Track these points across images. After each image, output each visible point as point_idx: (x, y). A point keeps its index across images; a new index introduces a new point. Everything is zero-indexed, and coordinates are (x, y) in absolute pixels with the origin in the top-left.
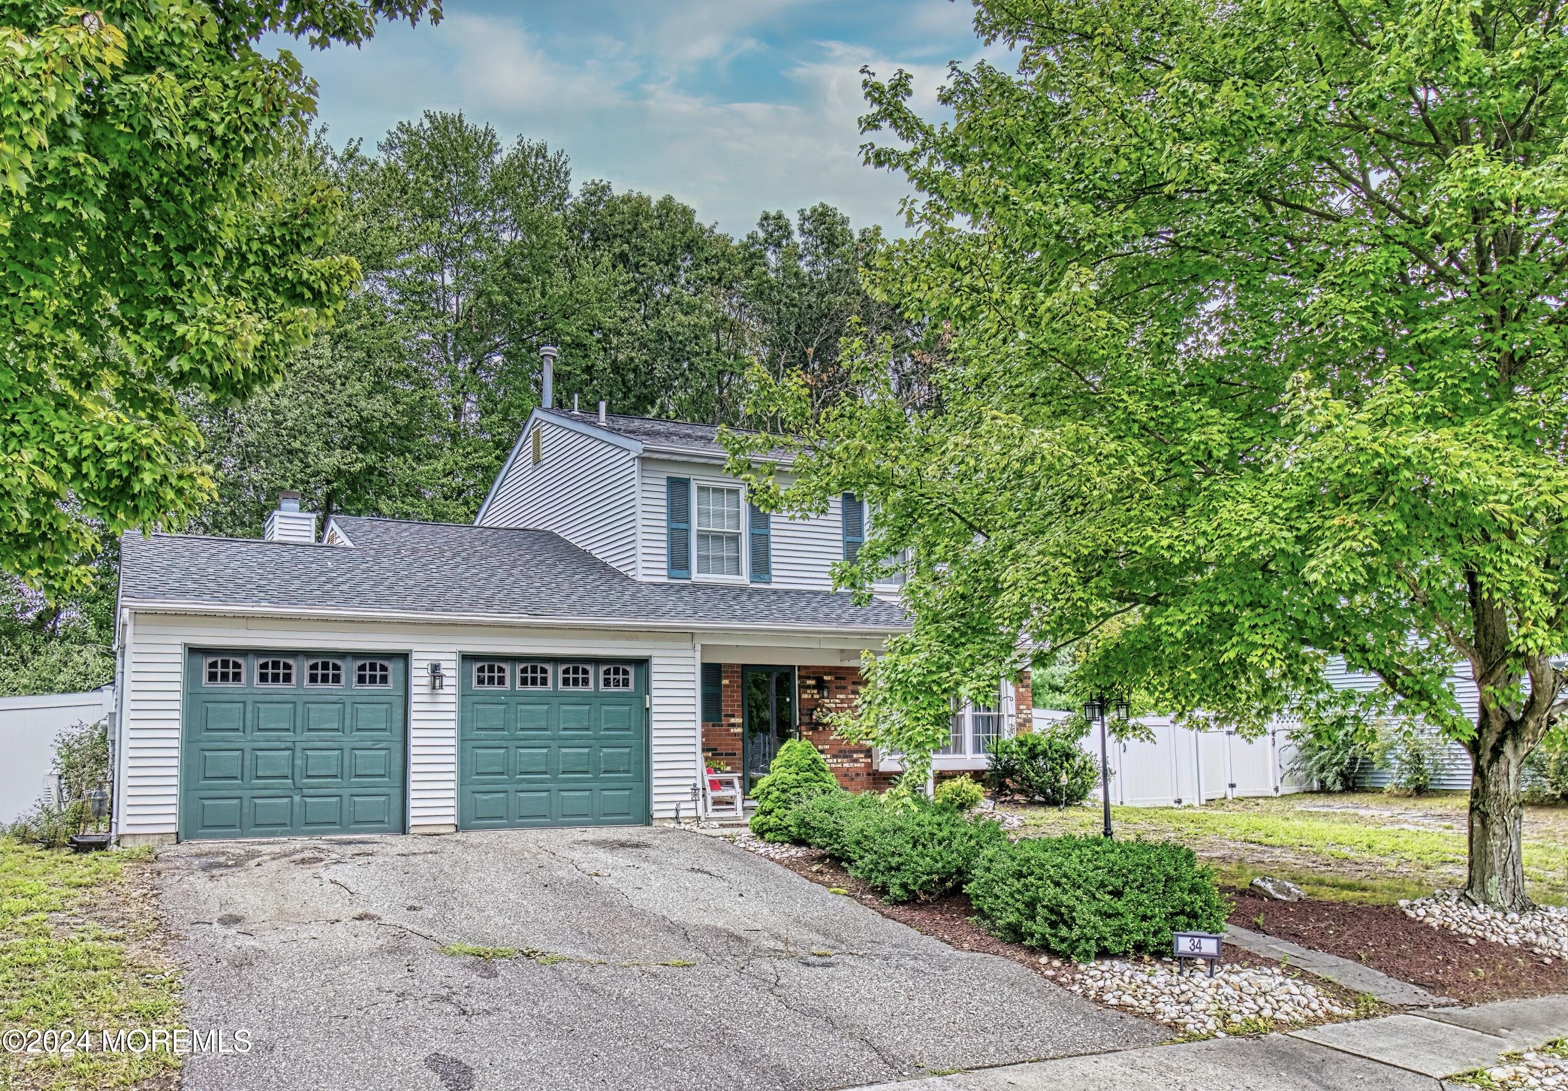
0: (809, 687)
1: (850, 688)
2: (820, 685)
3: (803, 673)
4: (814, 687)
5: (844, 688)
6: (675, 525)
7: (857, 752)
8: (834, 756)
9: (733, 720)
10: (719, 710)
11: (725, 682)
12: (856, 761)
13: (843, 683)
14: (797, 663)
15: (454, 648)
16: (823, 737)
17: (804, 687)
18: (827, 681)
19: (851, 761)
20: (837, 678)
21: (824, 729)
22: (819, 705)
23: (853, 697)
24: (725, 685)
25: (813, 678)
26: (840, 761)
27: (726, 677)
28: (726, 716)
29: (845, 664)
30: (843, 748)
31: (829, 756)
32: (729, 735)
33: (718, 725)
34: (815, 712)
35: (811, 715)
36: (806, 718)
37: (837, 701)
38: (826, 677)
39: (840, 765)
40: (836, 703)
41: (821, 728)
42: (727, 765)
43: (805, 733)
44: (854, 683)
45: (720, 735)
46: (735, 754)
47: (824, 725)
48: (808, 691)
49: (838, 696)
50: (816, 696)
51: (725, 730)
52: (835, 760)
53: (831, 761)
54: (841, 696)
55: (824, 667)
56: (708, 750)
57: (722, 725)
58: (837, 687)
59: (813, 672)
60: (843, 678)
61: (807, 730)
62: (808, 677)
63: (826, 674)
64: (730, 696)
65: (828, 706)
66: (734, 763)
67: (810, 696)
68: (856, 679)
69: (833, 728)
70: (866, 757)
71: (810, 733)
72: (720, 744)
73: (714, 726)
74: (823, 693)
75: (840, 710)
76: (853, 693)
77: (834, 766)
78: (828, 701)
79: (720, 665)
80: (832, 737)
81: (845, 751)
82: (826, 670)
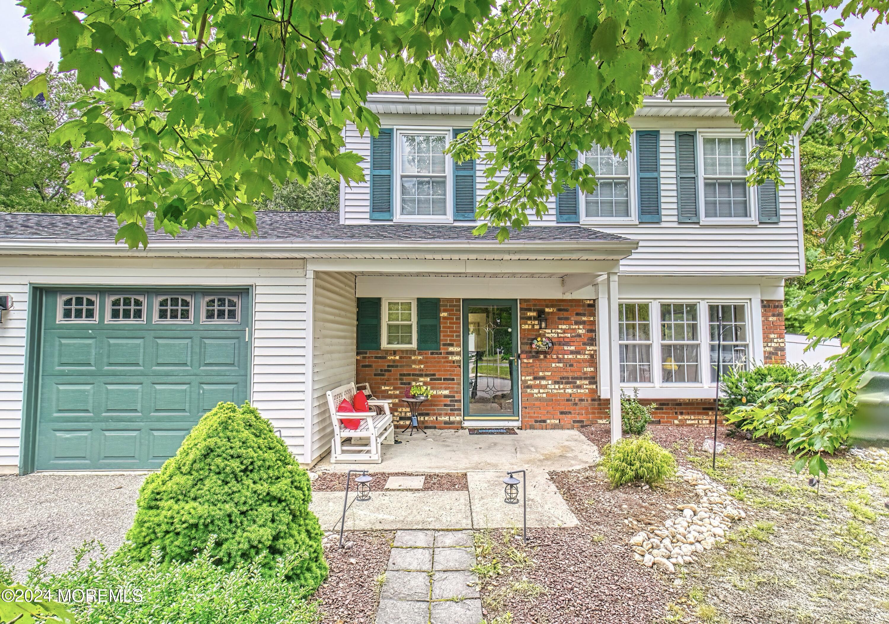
0: (530, 318)
1: (573, 318)
2: (541, 316)
3: (525, 306)
4: (535, 318)
5: (567, 319)
6: (377, 172)
7: (581, 378)
8: (556, 383)
9: (451, 349)
10: (437, 341)
11: (444, 314)
12: (579, 387)
13: (565, 314)
14: (518, 297)
15: (26, 280)
16: (544, 364)
17: (526, 319)
18: (549, 313)
19: (574, 387)
20: (559, 310)
21: (545, 357)
22: (540, 335)
23: (577, 327)
24: (444, 318)
25: (534, 311)
26: (561, 386)
27: (445, 311)
28: (444, 345)
29: (568, 296)
30: (565, 374)
31: (550, 382)
32: (447, 362)
33: (437, 353)
34: (535, 342)
35: (531, 344)
36: (527, 348)
37: (559, 331)
38: (547, 310)
39: (562, 391)
40: (558, 333)
41: (542, 356)
42: (446, 389)
43: (525, 361)
44: (577, 314)
45: (439, 362)
46: (453, 380)
47: (545, 353)
48: (529, 322)
49: (560, 327)
50: (536, 327)
51: (443, 358)
52: (557, 386)
53: (553, 387)
54: (564, 327)
55: (545, 300)
56: (426, 375)
57: (441, 353)
58: (559, 319)
59: (535, 305)
60: (567, 310)
61: (528, 358)
62: (530, 310)
63: (547, 307)
64: (449, 327)
65: (549, 335)
66: (453, 388)
67: (530, 327)
68: (581, 310)
69: (555, 357)
70: (590, 383)
71: (531, 361)
72: (439, 371)
73: (432, 354)
74: (543, 325)
75: (562, 340)
76: (577, 323)
77: (555, 391)
78: (549, 331)
79: (439, 300)
80: (553, 365)
81: (568, 378)
82: (548, 303)
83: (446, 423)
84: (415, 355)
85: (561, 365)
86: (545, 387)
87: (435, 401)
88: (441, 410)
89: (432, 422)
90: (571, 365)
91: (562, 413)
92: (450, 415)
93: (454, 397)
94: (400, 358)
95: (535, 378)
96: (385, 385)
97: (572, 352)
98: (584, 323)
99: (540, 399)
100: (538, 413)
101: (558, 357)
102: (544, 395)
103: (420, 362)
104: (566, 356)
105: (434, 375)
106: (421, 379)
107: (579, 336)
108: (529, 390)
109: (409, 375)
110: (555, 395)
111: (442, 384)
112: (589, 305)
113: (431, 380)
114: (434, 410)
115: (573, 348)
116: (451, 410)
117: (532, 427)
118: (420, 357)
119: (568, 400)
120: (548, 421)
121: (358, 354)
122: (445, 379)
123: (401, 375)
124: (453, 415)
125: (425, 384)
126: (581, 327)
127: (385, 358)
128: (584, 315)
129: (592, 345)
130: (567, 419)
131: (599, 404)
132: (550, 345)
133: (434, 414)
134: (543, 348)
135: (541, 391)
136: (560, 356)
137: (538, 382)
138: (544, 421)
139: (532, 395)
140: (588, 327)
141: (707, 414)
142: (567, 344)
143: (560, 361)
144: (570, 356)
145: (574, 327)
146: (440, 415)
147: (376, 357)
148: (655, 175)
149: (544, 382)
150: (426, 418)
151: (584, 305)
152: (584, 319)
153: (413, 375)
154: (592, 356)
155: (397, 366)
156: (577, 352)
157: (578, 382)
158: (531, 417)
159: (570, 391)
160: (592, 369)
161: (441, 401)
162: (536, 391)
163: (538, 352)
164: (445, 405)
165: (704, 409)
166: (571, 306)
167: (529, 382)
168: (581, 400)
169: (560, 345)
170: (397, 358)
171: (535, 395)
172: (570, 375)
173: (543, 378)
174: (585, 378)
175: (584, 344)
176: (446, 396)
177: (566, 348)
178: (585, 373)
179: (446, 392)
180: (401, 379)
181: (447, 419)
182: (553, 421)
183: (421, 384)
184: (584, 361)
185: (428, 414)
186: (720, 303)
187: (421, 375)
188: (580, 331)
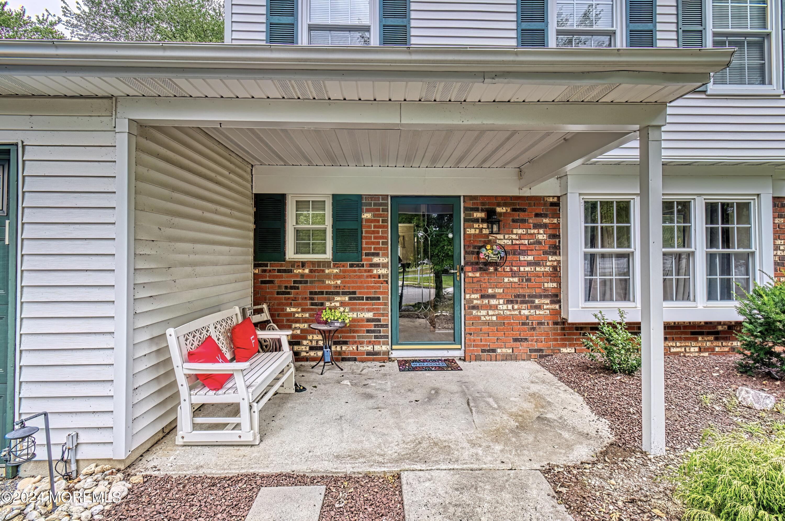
0: (477, 220)
1: (532, 220)
2: (491, 218)
3: (470, 204)
4: (483, 221)
5: (524, 221)
6: (276, 19)
7: (540, 297)
8: (509, 302)
9: (376, 260)
10: (359, 250)
11: (366, 216)
12: (539, 307)
13: (522, 215)
14: (461, 193)
16: (494, 278)
17: (470, 221)
18: (500, 214)
19: (532, 308)
20: (514, 210)
21: (496, 270)
22: (489, 242)
23: (536, 231)
24: (368, 220)
25: (482, 211)
26: (516, 307)
27: (368, 211)
28: (367, 254)
29: (526, 192)
30: (521, 292)
31: (501, 301)
32: (371, 276)
33: (358, 266)
34: (484, 251)
35: (478, 253)
36: (473, 258)
37: (514, 237)
38: (499, 210)
39: (517, 312)
40: (512, 239)
41: (492, 269)
42: (369, 310)
43: (470, 274)
44: (537, 215)
45: (360, 277)
46: (378, 299)
47: (495, 264)
48: (476, 225)
49: (515, 231)
50: (486, 232)
51: (366, 271)
52: (510, 307)
53: (505, 307)
54: (520, 231)
55: (496, 197)
56: (344, 293)
57: (363, 266)
58: (514, 221)
59: (483, 204)
60: (524, 210)
61: (473, 271)
62: (477, 210)
63: (499, 205)
64: (374, 232)
65: (502, 242)
66: (378, 309)
67: (477, 231)
68: (540, 210)
69: (508, 269)
70: (552, 302)
71: (478, 274)
72: (360, 288)
73: (351, 266)
74: (495, 228)
75: (517, 247)
76: (536, 226)
77: (508, 313)
78: (501, 237)
79: (360, 196)
80: (506, 280)
81: (524, 296)
82: (500, 200)
83: (368, 353)
84: (329, 267)
85: (516, 280)
86: (495, 307)
87: (355, 326)
88: (363, 337)
89: (352, 353)
90: (528, 280)
91: (516, 340)
92: (374, 343)
93: (379, 320)
94: (311, 271)
95: (482, 297)
96: (290, 305)
97: (529, 264)
98: (545, 226)
99: (488, 323)
100: (486, 340)
101: (511, 270)
102: (494, 318)
103: (336, 277)
104: (522, 269)
105: (354, 293)
106: (338, 298)
107: (539, 242)
108: (474, 312)
109: (322, 293)
110: (507, 317)
111: (365, 304)
112: (552, 204)
113: (350, 299)
114: (354, 337)
115: (530, 258)
116: (376, 337)
117: (478, 358)
118: (336, 271)
119: (524, 324)
120: (499, 351)
121: (256, 266)
122: (367, 299)
123: (311, 293)
124: (379, 343)
125: (343, 304)
126: (541, 231)
127: (291, 271)
128: (546, 216)
129: (555, 254)
130: (523, 347)
131: (563, 329)
132: (503, 254)
133: (355, 343)
134: (493, 258)
135: (491, 312)
136: (515, 269)
137: (486, 301)
138: (494, 351)
139: (479, 318)
140: (550, 232)
141: (696, 340)
142: (524, 253)
143: (514, 274)
144: (527, 269)
145: (532, 231)
146: (362, 343)
147: (279, 271)
148: (649, 26)
149: (493, 302)
150: (344, 348)
151: (545, 204)
152: (546, 221)
153: (327, 293)
154: (555, 268)
155: (306, 282)
156: (536, 264)
157: (537, 301)
158: (476, 346)
159: (526, 312)
160: (555, 285)
161: (362, 326)
162: (483, 312)
163: (487, 264)
164: (368, 331)
165: (693, 333)
166: (530, 205)
167: (475, 302)
168: (540, 324)
169: (514, 254)
170: (307, 271)
171: (483, 318)
172: (527, 292)
173: (493, 296)
174: (546, 296)
175: (545, 253)
176: (368, 320)
177: (522, 258)
178: (546, 290)
179: (370, 315)
180: (312, 299)
181: (370, 348)
182: (504, 350)
183: (338, 304)
184: (545, 274)
185: (345, 343)
186: (719, 199)
187: (337, 294)
188: (540, 237)
